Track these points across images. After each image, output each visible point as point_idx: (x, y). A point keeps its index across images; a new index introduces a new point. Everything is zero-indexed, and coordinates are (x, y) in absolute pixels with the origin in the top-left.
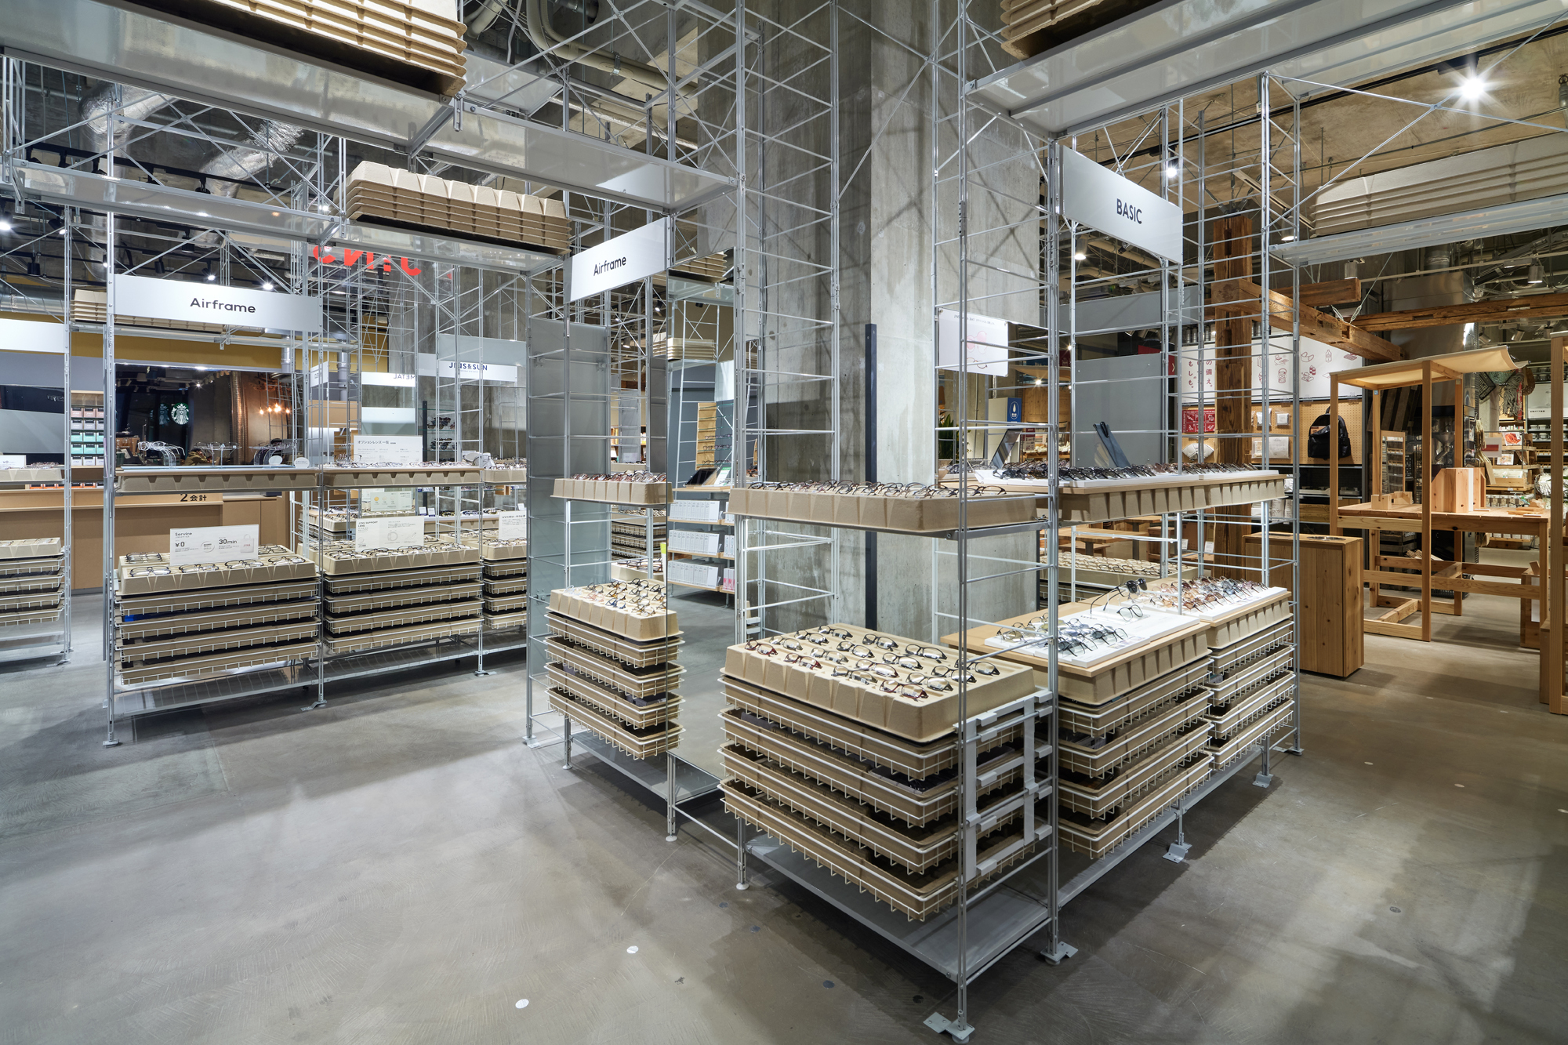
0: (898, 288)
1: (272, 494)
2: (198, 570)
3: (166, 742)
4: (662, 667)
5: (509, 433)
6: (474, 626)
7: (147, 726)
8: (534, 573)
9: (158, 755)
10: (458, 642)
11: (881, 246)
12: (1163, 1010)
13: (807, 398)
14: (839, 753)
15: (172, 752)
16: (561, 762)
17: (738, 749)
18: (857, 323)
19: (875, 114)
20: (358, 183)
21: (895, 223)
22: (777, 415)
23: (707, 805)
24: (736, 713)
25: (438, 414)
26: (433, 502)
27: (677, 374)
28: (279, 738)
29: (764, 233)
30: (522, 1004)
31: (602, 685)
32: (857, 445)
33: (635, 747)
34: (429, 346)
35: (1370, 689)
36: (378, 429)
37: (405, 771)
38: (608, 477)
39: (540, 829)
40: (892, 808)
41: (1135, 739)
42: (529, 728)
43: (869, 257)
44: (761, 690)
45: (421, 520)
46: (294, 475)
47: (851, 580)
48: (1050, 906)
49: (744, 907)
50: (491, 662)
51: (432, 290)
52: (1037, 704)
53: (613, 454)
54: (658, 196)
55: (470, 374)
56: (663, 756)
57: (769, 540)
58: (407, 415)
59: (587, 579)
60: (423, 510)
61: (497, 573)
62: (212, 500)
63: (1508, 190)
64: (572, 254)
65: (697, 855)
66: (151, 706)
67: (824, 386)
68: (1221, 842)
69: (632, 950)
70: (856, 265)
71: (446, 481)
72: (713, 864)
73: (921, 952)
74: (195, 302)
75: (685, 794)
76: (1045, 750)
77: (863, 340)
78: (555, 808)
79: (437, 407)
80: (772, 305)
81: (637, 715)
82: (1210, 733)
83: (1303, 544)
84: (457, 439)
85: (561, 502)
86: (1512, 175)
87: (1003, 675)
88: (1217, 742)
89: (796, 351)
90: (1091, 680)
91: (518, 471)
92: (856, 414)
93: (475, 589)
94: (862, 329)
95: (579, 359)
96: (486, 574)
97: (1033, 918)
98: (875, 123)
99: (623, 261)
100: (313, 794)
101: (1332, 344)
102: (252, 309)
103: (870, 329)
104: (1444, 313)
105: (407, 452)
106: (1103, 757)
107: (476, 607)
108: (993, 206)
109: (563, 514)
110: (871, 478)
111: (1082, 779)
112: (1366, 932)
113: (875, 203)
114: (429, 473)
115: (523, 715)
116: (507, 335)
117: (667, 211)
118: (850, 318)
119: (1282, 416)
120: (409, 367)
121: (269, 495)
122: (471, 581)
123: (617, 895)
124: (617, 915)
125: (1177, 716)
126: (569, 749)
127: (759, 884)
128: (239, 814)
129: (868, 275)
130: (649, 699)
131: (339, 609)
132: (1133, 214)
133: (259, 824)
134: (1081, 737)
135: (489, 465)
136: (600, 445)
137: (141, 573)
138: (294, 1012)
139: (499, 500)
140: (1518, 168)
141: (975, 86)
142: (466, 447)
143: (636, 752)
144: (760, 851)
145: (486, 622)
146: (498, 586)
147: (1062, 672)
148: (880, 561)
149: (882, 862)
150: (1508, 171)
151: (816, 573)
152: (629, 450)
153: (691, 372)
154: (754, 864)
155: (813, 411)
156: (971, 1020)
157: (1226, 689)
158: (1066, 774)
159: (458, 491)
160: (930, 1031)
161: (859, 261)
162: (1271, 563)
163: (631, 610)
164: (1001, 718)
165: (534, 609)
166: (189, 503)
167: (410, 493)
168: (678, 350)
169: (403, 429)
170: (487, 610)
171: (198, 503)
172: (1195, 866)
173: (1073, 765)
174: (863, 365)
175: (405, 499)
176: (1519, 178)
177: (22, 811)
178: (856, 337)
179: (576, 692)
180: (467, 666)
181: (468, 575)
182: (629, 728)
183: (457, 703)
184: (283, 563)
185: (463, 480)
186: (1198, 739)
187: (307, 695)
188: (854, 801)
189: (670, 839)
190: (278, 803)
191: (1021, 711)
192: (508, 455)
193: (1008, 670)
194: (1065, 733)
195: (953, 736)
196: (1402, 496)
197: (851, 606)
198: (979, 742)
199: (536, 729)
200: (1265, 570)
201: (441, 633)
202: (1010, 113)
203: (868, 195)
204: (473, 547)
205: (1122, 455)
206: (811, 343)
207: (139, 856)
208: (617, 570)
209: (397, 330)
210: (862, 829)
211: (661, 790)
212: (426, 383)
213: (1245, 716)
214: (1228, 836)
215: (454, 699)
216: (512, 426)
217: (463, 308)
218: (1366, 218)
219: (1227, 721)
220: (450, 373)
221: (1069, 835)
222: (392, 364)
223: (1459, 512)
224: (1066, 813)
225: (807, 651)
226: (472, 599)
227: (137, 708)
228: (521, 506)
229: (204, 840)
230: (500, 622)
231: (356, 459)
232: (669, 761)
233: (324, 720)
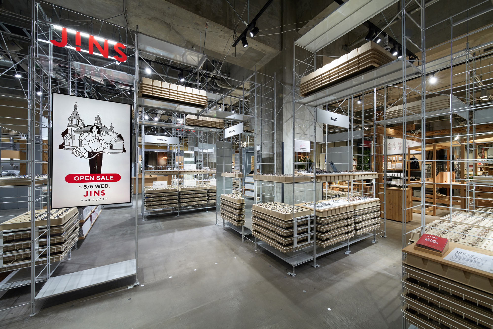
0: (289, 134)
1: (165, 175)
2: (158, 189)
3: (153, 221)
4: (241, 209)
5: (212, 163)
6: (206, 202)
7: (149, 218)
8: (218, 192)
9: (152, 223)
10: (202, 206)
11: (285, 126)
12: (335, 276)
13: (270, 157)
14: (272, 223)
15: (154, 222)
16: (223, 228)
17: (255, 224)
18: (280, 142)
19: (284, 100)
20: (187, 119)
21: (288, 121)
22: (264, 160)
23: (250, 236)
24: (255, 217)
25: (199, 159)
26: (197, 178)
27: (247, 150)
28: (172, 221)
29: (262, 124)
30: (216, 263)
31: (230, 212)
32: (280, 166)
33: (236, 224)
34: (197, 145)
35: (412, 225)
36: (186, 162)
37: (194, 228)
38: (231, 172)
39: (219, 239)
40: (280, 233)
41: (333, 226)
42: (217, 222)
43: (282, 128)
44: (259, 212)
45: (196, 181)
46: (174, 172)
47: (279, 193)
48: (314, 257)
49: (256, 254)
50: (209, 210)
51: (197, 134)
52: (311, 217)
53: (233, 167)
54: (241, 119)
55: (205, 151)
56: (242, 226)
57: (262, 185)
58: (192, 159)
59: (228, 193)
60: (195, 179)
61: (210, 192)
62: (155, 176)
63: (430, 109)
64: (225, 129)
65: (248, 245)
66: (150, 214)
67: (274, 154)
68: (359, 252)
69: (235, 258)
70: (280, 130)
71: (201, 173)
72: (250, 246)
73: (287, 261)
74: (157, 139)
75: (246, 234)
76: (312, 226)
77: (281, 145)
78: (222, 236)
79: (199, 158)
80: (263, 139)
81: (236, 218)
82: (354, 227)
83: (386, 189)
84: (202, 164)
85: (223, 177)
86: (431, 105)
87: (304, 211)
88: (356, 229)
89: (268, 147)
90: (322, 212)
91: (214, 171)
92: (280, 160)
93: (206, 195)
94: (281, 143)
95: (226, 149)
96: (208, 192)
97: (310, 258)
98: (284, 101)
99: (234, 131)
100: (179, 230)
101: (411, 140)
102: (167, 140)
103: (283, 143)
104: (444, 131)
105: (193, 167)
106: (325, 228)
107: (206, 198)
108: (311, 115)
109: (223, 180)
110: (283, 173)
111: (320, 232)
112: (386, 269)
113: (284, 117)
114: (198, 171)
115: (216, 220)
116: (212, 143)
117: (242, 121)
118: (279, 141)
119: (400, 158)
120: (193, 149)
121: (165, 176)
122: (205, 193)
123: (233, 250)
124: (233, 253)
125: (345, 223)
126: (224, 226)
127: (259, 250)
128: (167, 233)
129: (282, 132)
130: (239, 215)
131: (181, 198)
132: (335, 120)
133: (171, 235)
134: (320, 224)
135: (209, 170)
136: (230, 166)
137: (149, 190)
138: (180, 261)
139: (210, 177)
140: (432, 103)
141: (296, 101)
142: (204, 166)
143: (236, 225)
144: (259, 243)
145: (208, 202)
146: (211, 194)
147: (316, 211)
148: (285, 190)
149: (279, 243)
150: (430, 104)
151: (272, 192)
152: (237, 167)
153: (250, 149)
154: (258, 247)
155: (271, 159)
156: (295, 273)
157: (359, 219)
158: (317, 231)
159: (203, 175)
160: (288, 275)
161: (280, 129)
162: (376, 193)
163: (236, 198)
164: (302, 219)
165: (218, 198)
166: (151, 177)
167: (192, 175)
168: (247, 145)
169: (191, 162)
170: (208, 199)
171: (152, 177)
172: (351, 256)
173: (319, 229)
174: (281, 150)
175: (191, 177)
176: (432, 106)
177: (132, 230)
178: (280, 144)
179: (226, 214)
180: (204, 210)
181: (205, 192)
182: (235, 220)
183: (203, 217)
184: (172, 188)
185: (204, 173)
186: (351, 228)
187: (175, 214)
188: (274, 232)
189: (243, 242)
190: (173, 231)
191: (307, 218)
192: (212, 168)
193: (305, 210)
194: (317, 223)
195: (292, 220)
196: (431, 179)
197: (279, 199)
198: (297, 222)
199: (218, 222)
200: (374, 194)
201: (200, 203)
202: (304, 104)
203: (282, 116)
204: (205, 186)
205: (336, 169)
206: (271, 146)
207: (152, 238)
208: (233, 191)
209: (190, 142)
210: (276, 237)
211: (241, 233)
212: (196, 153)
213: (365, 225)
214: (361, 251)
215: (202, 216)
216: (212, 161)
217: (204, 138)
218: (397, 115)
219: (359, 226)
220: (201, 151)
221: (318, 243)
222: (189, 149)
223: (444, 183)
224: (317, 239)
225: (268, 205)
226: (205, 197)
227: (148, 214)
228: (214, 178)
229: (162, 236)
230: (211, 202)
231: (184, 169)
232: (243, 227)
233: (179, 219)
